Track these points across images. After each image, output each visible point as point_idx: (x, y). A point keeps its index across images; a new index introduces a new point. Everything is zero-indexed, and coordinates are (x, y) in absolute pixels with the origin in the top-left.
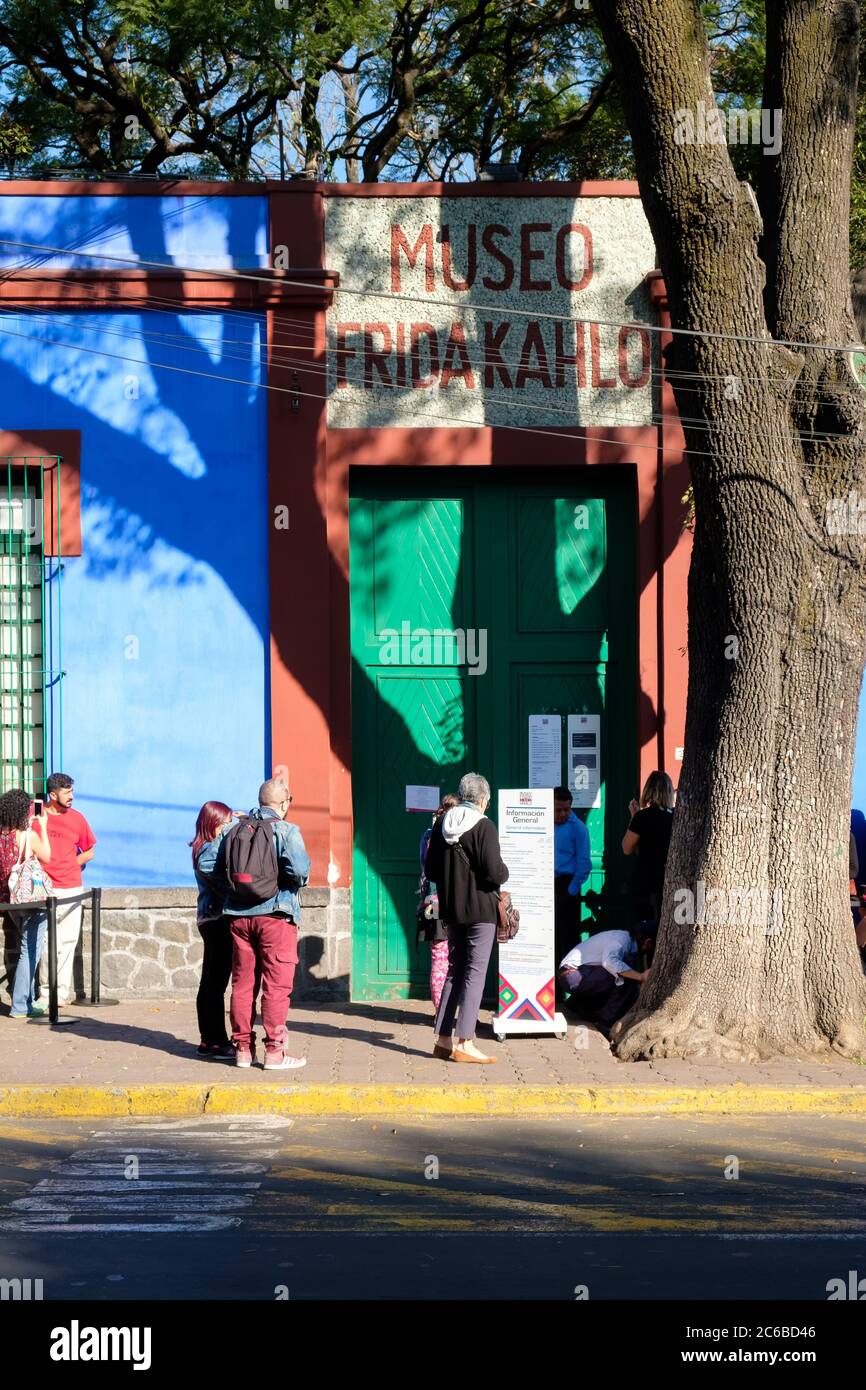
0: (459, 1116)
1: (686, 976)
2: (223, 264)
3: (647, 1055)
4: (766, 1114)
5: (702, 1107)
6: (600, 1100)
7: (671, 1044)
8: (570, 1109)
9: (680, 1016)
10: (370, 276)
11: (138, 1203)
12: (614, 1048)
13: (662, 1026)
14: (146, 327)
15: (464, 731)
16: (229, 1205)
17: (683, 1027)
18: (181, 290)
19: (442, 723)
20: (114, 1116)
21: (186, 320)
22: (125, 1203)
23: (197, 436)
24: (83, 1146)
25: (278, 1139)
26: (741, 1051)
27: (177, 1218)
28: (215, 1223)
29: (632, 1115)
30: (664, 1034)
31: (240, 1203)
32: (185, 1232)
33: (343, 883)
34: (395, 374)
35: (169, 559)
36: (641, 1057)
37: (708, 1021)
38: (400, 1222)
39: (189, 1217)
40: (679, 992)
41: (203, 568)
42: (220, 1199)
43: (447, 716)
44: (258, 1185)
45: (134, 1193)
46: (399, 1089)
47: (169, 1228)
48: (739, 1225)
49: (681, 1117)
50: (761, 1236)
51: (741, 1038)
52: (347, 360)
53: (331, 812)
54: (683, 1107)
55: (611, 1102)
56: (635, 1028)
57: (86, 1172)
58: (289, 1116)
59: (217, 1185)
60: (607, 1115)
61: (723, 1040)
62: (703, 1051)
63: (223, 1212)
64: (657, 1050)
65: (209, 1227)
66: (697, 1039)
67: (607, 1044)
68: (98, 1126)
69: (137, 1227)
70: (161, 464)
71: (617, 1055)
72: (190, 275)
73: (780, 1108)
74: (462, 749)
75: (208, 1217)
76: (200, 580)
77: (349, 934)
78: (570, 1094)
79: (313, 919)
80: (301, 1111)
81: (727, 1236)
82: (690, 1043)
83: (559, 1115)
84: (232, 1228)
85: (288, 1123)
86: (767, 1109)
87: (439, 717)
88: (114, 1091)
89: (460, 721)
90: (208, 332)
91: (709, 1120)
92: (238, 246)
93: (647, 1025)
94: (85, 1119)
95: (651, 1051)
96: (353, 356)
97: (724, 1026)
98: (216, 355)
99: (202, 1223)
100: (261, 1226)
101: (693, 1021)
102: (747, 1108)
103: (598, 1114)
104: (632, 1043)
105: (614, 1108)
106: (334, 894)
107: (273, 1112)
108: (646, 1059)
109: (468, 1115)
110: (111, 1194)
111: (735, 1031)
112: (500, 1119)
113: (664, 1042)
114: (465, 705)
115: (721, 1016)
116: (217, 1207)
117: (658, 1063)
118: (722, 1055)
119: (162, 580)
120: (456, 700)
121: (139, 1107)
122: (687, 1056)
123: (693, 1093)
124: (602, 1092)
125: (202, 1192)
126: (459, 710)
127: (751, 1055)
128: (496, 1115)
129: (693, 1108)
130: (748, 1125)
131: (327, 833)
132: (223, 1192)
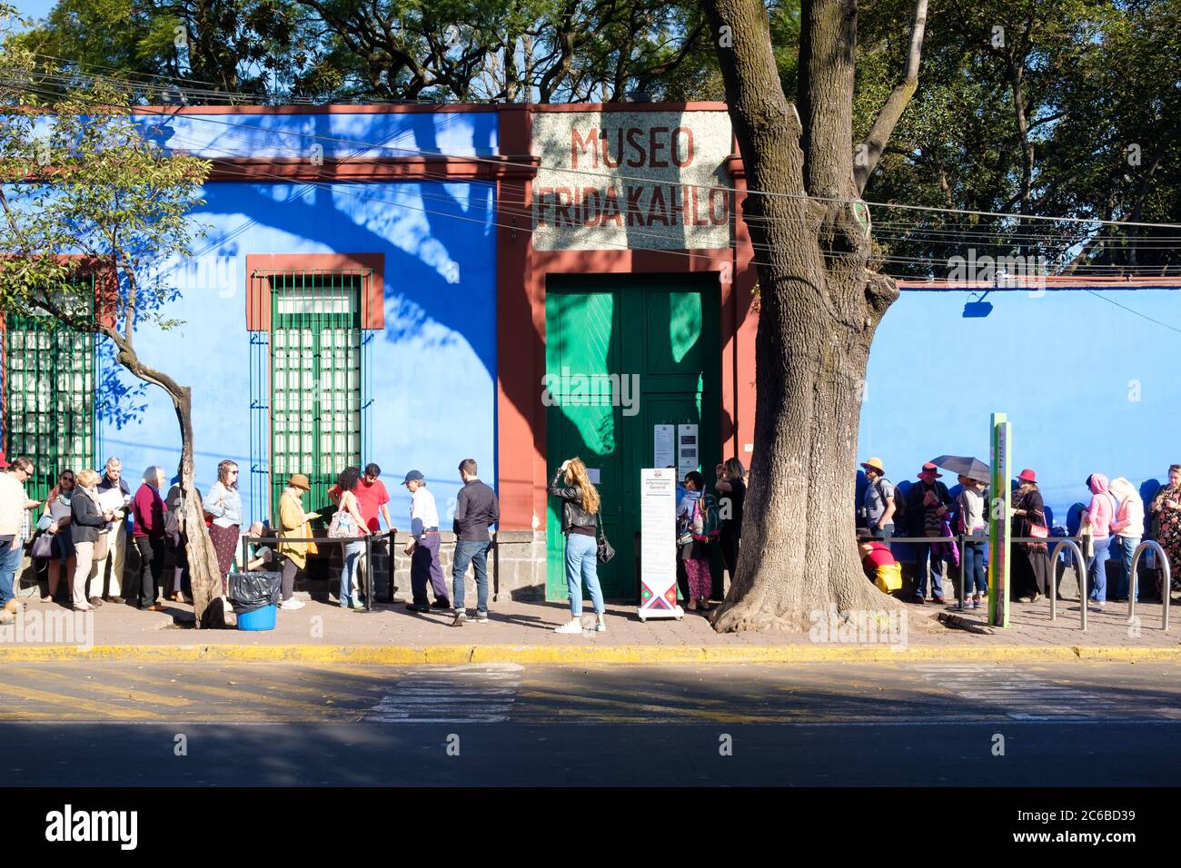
0: (625, 664)
1: (757, 582)
2: (471, 153)
3: (734, 629)
4: (809, 662)
5: (771, 658)
6: (709, 654)
7: (748, 623)
8: (691, 660)
9: (753, 606)
10: (558, 159)
11: (444, 708)
12: (713, 625)
13: (743, 612)
14: (423, 190)
15: (615, 434)
16: (499, 710)
17: (756, 612)
18: (445, 169)
19: (601, 430)
20: (417, 664)
21: (447, 186)
22: (438, 708)
23: (453, 256)
24: (402, 680)
25: (517, 676)
26: (792, 626)
27: (471, 716)
28: (493, 719)
29: (728, 663)
30: (744, 617)
31: (506, 709)
32: (478, 723)
33: (541, 528)
34: (574, 218)
35: (435, 330)
36: (730, 630)
37: (770, 608)
38: (603, 718)
39: (478, 716)
40: (752, 591)
41: (456, 335)
42: (493, 707)
43: (604, 426)
44: (513, 700)
45: (441, 703)
46: (588, 648)
47: (468, 721)
48: (804, 719)
49: (758, 665)
50: (817, 725)
51: (791, 618)
52: (545, 210)
53: (534, 484)
54: (759, 659)
55: (715, 655)
56: (725, 613)
57: (409, 693)
58: (521, 664)
59: (490, 700)
60: (712, 663)
61: (780, 620)
62: (768, 626)
63: (497, 713)
64: (740, 626)
65: (491, 720)
66: (764, 619)
67: (708, 624)
68: (409, 669)
69: (449, 720)
70: (431, 273)
71: (715, 629)
72: (451, 159)
73: (817, 659)
74: (613, 445)
75: (489, 716)
76: (454, 342)
77: (545, 560)
78: (691, 651)
79: (523, 550)
80: (527, 661)
81: (798, 725)
82: (760, 621)
83: (684, 663)
84: (505, 721)
85: (521, 668)
86: (810, 659)
87: (600, 426)
88: (417, 648)
89: (612, 428)
90: (461, 193)
91: (775, 666)
92: (480, 141)
93: (734, 612)
94: (400, 665)
95: (737, 627)
96: (549, 207)
97: (780, 611)
98: (465, 207)
99: (487, 719)
100: (521, 720)
101: (761, 608)
102: (798, 658)
103: (708, 663)
104: (724, 622)
105: (717, 659)
106: (536, 534)
107: (511, 661)
108: (734, 632)
109: (629, 664)
110: (427, 704)
111: (787, 614)
112: (649, 666)
113: (744, 621)
114: (615, 418)
115: (779, 605)
116: (493, 711)
117: (742, 633)
118: (780, 629)
119: (432, 343)
120: (609, 416)
121: (431, 659)
122: (759, 629)
123: (765, 650)
124: (710, 650)
125: (481, 703)
126: (611, 422)
127: (797, 629)
128: (646, 664)
129: (765, 659)
130: (799, 668)
131: (532, 497)
132: (493, 703)
